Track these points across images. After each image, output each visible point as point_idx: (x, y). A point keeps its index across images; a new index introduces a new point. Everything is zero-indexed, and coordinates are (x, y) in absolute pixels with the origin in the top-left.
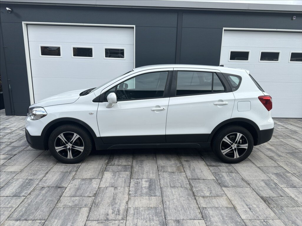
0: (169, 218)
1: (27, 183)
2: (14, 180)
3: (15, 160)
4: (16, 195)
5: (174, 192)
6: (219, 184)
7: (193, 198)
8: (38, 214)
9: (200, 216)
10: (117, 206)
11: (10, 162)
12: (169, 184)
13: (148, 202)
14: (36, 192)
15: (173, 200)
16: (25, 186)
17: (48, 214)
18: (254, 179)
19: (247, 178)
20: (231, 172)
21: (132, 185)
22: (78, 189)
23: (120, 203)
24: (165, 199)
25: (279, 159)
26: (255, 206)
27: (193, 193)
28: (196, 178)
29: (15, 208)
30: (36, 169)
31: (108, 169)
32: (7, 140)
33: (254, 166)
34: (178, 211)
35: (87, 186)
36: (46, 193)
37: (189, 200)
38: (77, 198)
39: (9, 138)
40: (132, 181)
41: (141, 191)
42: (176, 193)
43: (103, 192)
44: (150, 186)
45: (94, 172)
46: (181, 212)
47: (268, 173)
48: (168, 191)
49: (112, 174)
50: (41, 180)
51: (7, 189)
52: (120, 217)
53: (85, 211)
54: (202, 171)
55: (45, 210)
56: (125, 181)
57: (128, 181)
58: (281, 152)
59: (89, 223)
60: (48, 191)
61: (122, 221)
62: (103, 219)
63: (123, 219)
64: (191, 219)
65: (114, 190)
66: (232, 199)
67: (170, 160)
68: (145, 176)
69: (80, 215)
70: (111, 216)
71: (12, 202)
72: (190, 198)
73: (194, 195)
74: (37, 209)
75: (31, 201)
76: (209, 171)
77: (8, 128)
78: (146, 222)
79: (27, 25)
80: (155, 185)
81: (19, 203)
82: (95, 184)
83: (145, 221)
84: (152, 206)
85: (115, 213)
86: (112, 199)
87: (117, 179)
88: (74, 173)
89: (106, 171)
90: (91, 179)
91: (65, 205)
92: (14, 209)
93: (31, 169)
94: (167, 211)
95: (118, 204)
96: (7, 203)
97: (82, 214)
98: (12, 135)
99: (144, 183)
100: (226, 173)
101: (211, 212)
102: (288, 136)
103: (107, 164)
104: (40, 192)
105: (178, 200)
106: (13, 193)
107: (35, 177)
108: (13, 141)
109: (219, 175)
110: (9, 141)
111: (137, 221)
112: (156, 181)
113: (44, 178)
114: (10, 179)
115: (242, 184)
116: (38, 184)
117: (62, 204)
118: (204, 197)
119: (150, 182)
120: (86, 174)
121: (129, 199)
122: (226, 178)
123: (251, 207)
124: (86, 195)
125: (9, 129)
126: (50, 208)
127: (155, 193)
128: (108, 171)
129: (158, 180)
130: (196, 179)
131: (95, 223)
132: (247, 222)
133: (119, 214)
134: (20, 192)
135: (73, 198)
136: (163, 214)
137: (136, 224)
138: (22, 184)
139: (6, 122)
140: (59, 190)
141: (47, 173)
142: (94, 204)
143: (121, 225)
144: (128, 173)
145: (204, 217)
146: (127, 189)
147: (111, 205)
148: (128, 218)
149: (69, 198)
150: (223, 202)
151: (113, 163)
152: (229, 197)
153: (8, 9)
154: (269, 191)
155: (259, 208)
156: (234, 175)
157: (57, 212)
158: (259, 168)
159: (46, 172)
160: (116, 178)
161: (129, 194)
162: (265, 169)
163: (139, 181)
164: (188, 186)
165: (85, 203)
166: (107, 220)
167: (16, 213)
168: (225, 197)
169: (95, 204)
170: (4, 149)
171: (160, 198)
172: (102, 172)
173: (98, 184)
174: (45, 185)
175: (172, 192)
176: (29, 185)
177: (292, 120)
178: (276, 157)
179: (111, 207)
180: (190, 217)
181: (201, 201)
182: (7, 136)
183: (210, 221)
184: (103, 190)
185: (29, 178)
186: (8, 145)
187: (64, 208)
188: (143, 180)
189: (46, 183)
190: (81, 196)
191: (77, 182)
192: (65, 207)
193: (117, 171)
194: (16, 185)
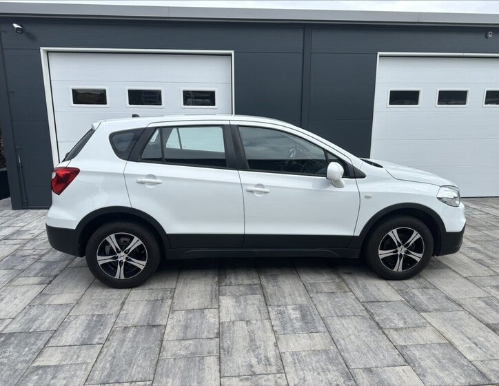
0: (353, 366)
1: (96, 321)
2: (71, 318)
3: (58, 284)
4: (86, 343)
5: (346, 325)
6: (414, 307)
7: (380, 331)
8: (135, 372)
9: (401, 360)
10: (261, 351)
11: (52, 289)
12: (332, 312)
13: (309, 342)
14: (118, 336)
15: (348, 336)
16: (94, 327)
17: (152, 371)
18: (464, 296)
19: (454, 296)
20: (425, 288)
21: (272, 317)
22: (186, 327)
23: (264, 346)
24: (336, 336)
25: (494, 263)
26: (482, 339)
27: (378, 324)
28: (373, 300)
29: (92, 364)
30: (102, 297)
31: (224, 292)
32: (31, 251)
33: (458, 276)
34: (364, 354)
35: (199, 322)
36: (135, 336)
37: (374, 335)
38: (191, 342)
39: (34, 248)
40: (270, 309)
41: (292, 326)
42: (351, 326)
43: (230, 330)
44: (303, 317)
45: (202, 297)
46: (368, 354)
47: (484, 287)
48: (336, 324)
49: (234, 300)
50: (117, 316)
51: (65, 333)
52: (274, 369)
53: (211, 362)
54: (378, 289)
55: (143, 365)
56: (259, 310)
57: (263, 309)
58: (492, 252)
59: (225, 381)
60: (137, 332)
61: (279, 375)
62: (246, 374)
63: (279, 372)
64: (388, 366)
65: (247, 325)
66: (442, 329)
67: (321, 274)
68: (288, 300)
69: (206, 368)
70: (259, 369)
71: (83, 355)
72: (375, 333)
73: (381, 328)
74: (130, 364)
75: (115, 351)
76: (390, 287)
77: (26, 231)
78: (319, 374)
79: (48, 52)
80: (311, 315)
81: (96, 356)
82: (211, 317)
83: (316, 373)
84: (318, 348)
85: (263, 362)
86: (248, 340)
87: (245, 307)
88: (169, 302)
89: (223, 295)
90: (202, 310)
91: (175, 355)
92: (91, 366)
93: (94, 298)
94: (346, 355)
95: (262, 348)
96: (75, 357)
97: (208, 367)
98: (37, 243)
99: (291, 312)
100: (418, 289)
101: (417, 353)
102: (494, 226)
103: (219, 283)
104: (125, 336)
105: (356, 337)
106: (78, 340)
107: (106, 311)
108: (43, 253)
109: (407, 292)
110: (34, 253)
111: (304, 374)
112: (311, 309)
113: (122, 313)
114: (63, 315)
115: (449, 305)
116: (115, 323)
117: (169, 354)
118: (396, 330)
119: (301, 311)
120: (191, 302)
121: (277, 339)
122: (421, 297)
123: (476, 340)
124: (204, 336)
125: (27, 233)
126: (152, 360)
127: (315, 327)
128: (225, 295)
129: (314, 307)
130: (373, 302)
131: (235, 380)
132: (478, 364)
133: (270, 365)
134: (91, 337)
135: (183, 343)
136: (342, 361)
137: (304, 378)
138: (89, 324)
139: (18, 222)
140: (155, 330)
141: (123, 303)
142: (221, 350)
143: (279, 381)
144: (259, 297)
145: (407, 362)
146: (268, 323)
147: (251, 351)
148: (286, 369)
149: (177, 343)
150: (428, 336)
151: (228, 282)
152: (437, 328)
153: (16, 26)
154: (494, 314)
155: (489, 341)
156: (431, 291)
157: (165, 366)
158: (466, 278)
159: (120, 302)
160: (242, 306)
161: (275, 332)
162: (476, 279)
163: (282, 308)
164: (365, 313)
165: (206, 349)
166: (254, 374)
167: (97, 373)
168: (429, 328)
169: (224, 351)
170: (33, 267)
171: (327, 334)
172: (215, 297)
173: (217, 316)
174: (129, 324)
175: (343, 325)
176: (102, 325)
177: (490, 200)
178: (487, 261)
179: (252, 354)
180: (385, 362)
181: (394, 335)
182: (29, 245)
183: (420, 366)
184: (229, 327)
185: (96, 313)
186: (37, 261)
187: (175, 359)
188: (288, 307)
189: (129, 321)
190: (197, 338)
191: (180, 316)
192: (176, 357)
193: (241, 295)
194: (77, 325)
